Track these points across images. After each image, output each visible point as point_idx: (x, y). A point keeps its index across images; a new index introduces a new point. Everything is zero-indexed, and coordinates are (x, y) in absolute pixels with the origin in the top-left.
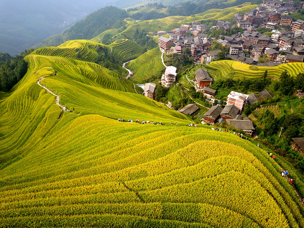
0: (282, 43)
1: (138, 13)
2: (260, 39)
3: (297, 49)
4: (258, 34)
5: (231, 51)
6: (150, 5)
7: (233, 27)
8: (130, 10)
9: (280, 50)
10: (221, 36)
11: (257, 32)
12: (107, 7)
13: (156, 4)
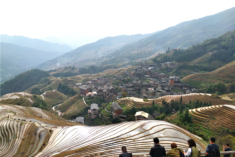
0: (156, 86)
1: (57, 73)
2: (143, 84)
3: (165, 89)
4: (141, 82)
5: (128, 92)
6: (66, 68)
7: (126, 78)
8: (50, 71)
9: (156, 90)
10: (120, 84)
11: (141, 81)
12: (33, 70)
13: (70, 67)
